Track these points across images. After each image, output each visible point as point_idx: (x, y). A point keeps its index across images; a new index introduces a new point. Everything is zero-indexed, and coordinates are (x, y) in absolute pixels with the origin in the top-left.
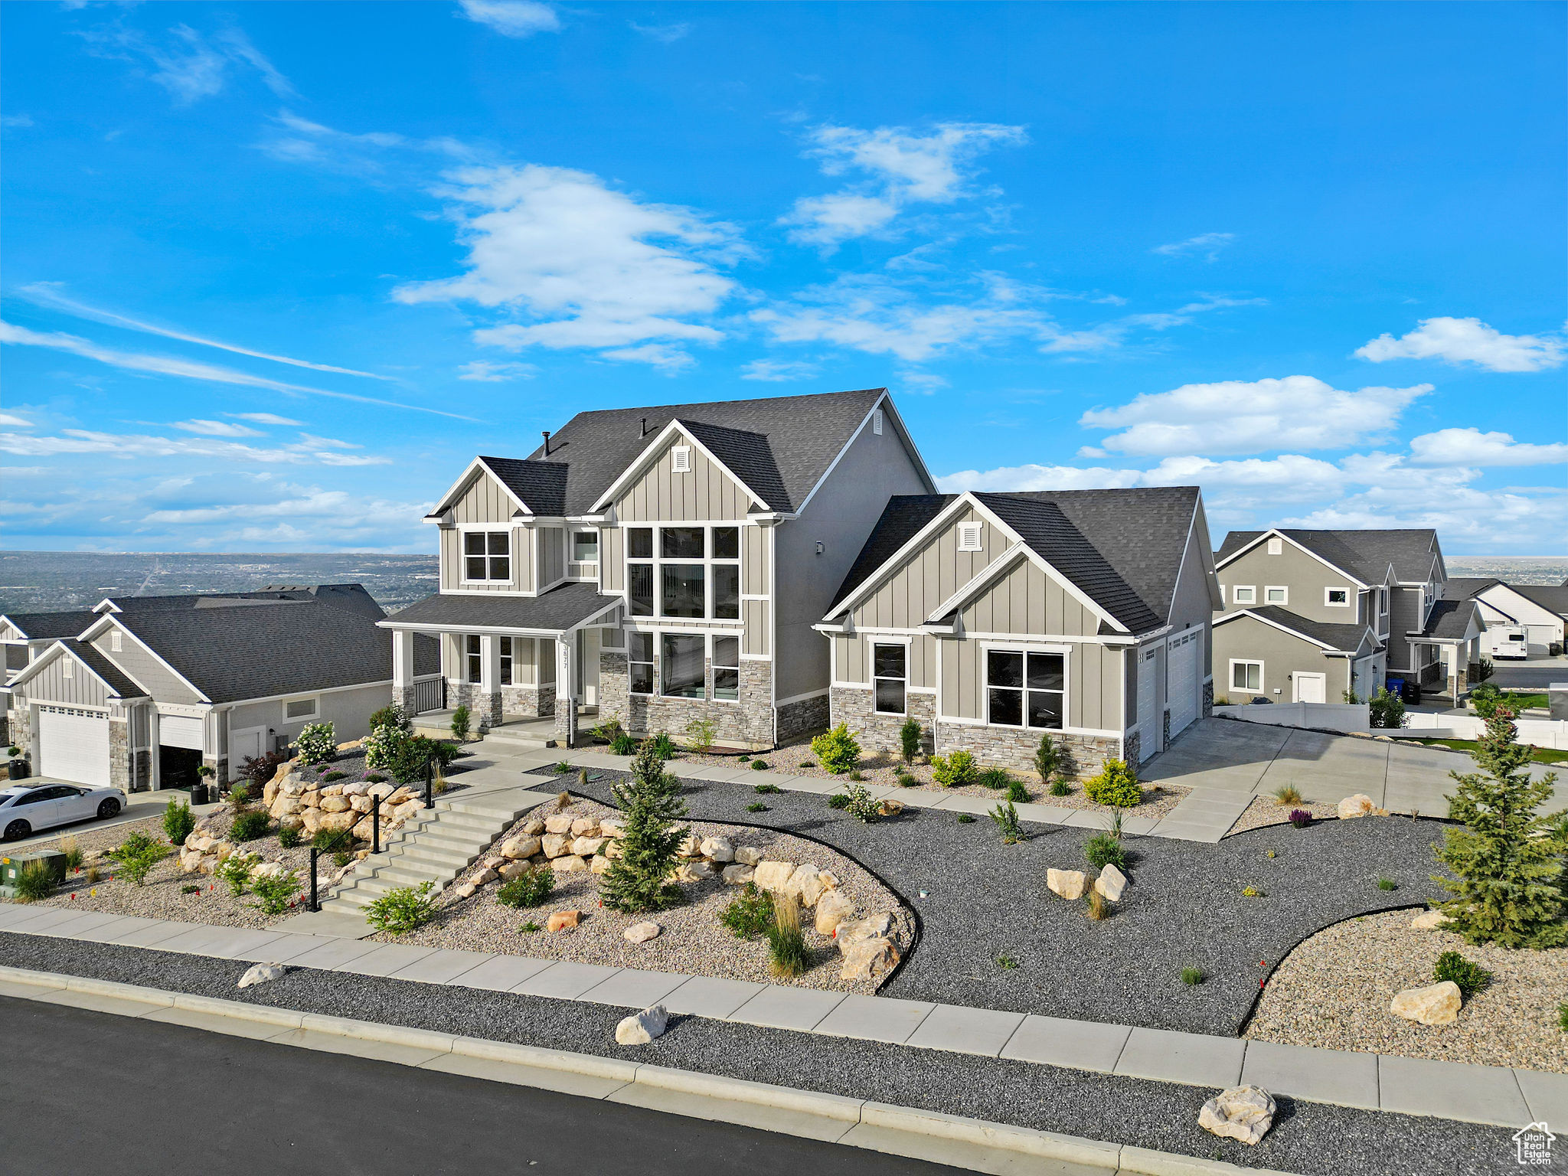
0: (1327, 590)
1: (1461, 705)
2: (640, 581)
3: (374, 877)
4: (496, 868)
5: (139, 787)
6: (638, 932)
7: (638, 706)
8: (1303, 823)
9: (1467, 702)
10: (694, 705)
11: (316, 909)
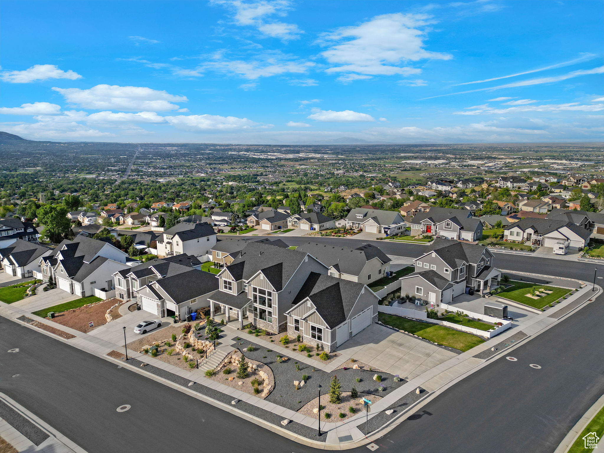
0: (445, 268)
1: (484, 297)
2: (255, 297)
3: (206, 363)
4: (224, 365)
5: (163, 316)
6: (240, 383)
7: (255, 320)
8: (346, 369)
9: (486, 295)
10: (264, 322)
11: (198, 368)
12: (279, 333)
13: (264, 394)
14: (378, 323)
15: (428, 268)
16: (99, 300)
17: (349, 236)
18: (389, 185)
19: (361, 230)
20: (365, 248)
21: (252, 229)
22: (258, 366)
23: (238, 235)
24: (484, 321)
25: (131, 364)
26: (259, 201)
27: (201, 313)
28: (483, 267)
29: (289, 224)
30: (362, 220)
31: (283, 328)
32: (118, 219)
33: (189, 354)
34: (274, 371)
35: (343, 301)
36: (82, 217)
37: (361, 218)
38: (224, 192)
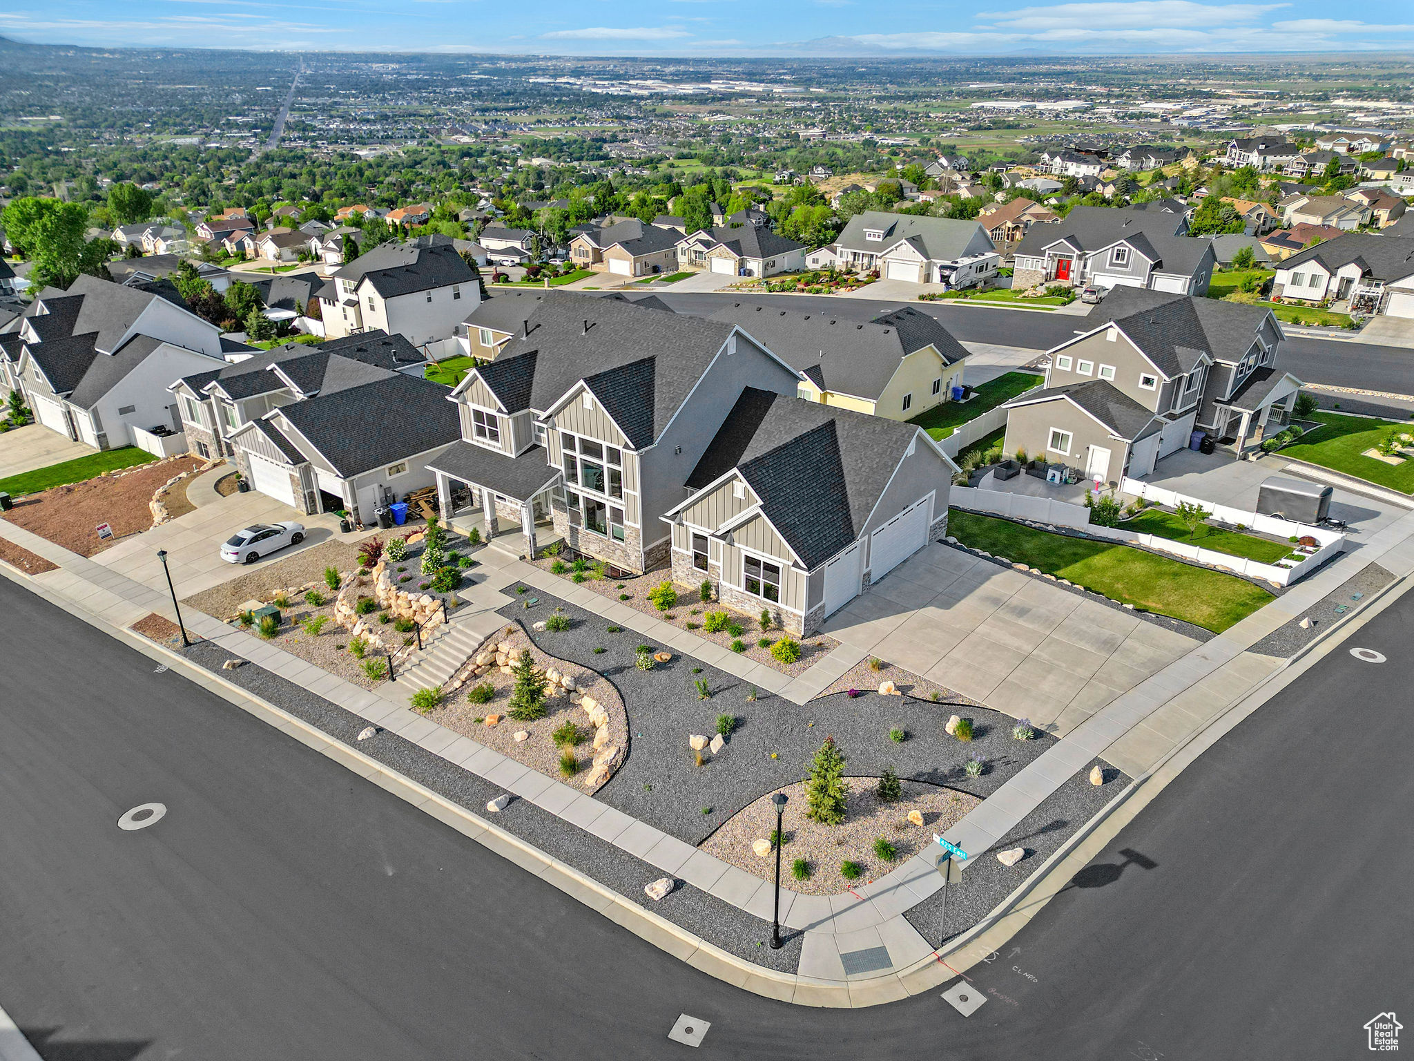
0: (1143, 375)
1: (1245, 458)
2: (571, 463)
3: (419, 665)
4: (473, 671)
5: (312, 512)
6: (519, 736)
7: (574, 532)
8: (855, 694)
9: (1250, 454)
10: (602, 540)
11: (394, 680)
12: (645, 574)
13: (594, 776)
14: (945, 543)
15: (1090, 374)
16: (147, 457)
17: (842, 290)
18: (941, 165)
19: (877, 275)
20: (898, 318)
21: (585, 272)
22: (578, 680)
23: (546, 288)
24: (1257, 532)
25: (196, 659)
26: (606, 204)
27: (422, 503)
28: (1252, 371)
29: (682, 259)
30: (880, 247)
31: (659, 559)
32: (240, 245)
33: (371, 631)
34: (626, 698)
35: (847, 479)
36: (151, 238)
37: (876, 239)
38: (521, 185)
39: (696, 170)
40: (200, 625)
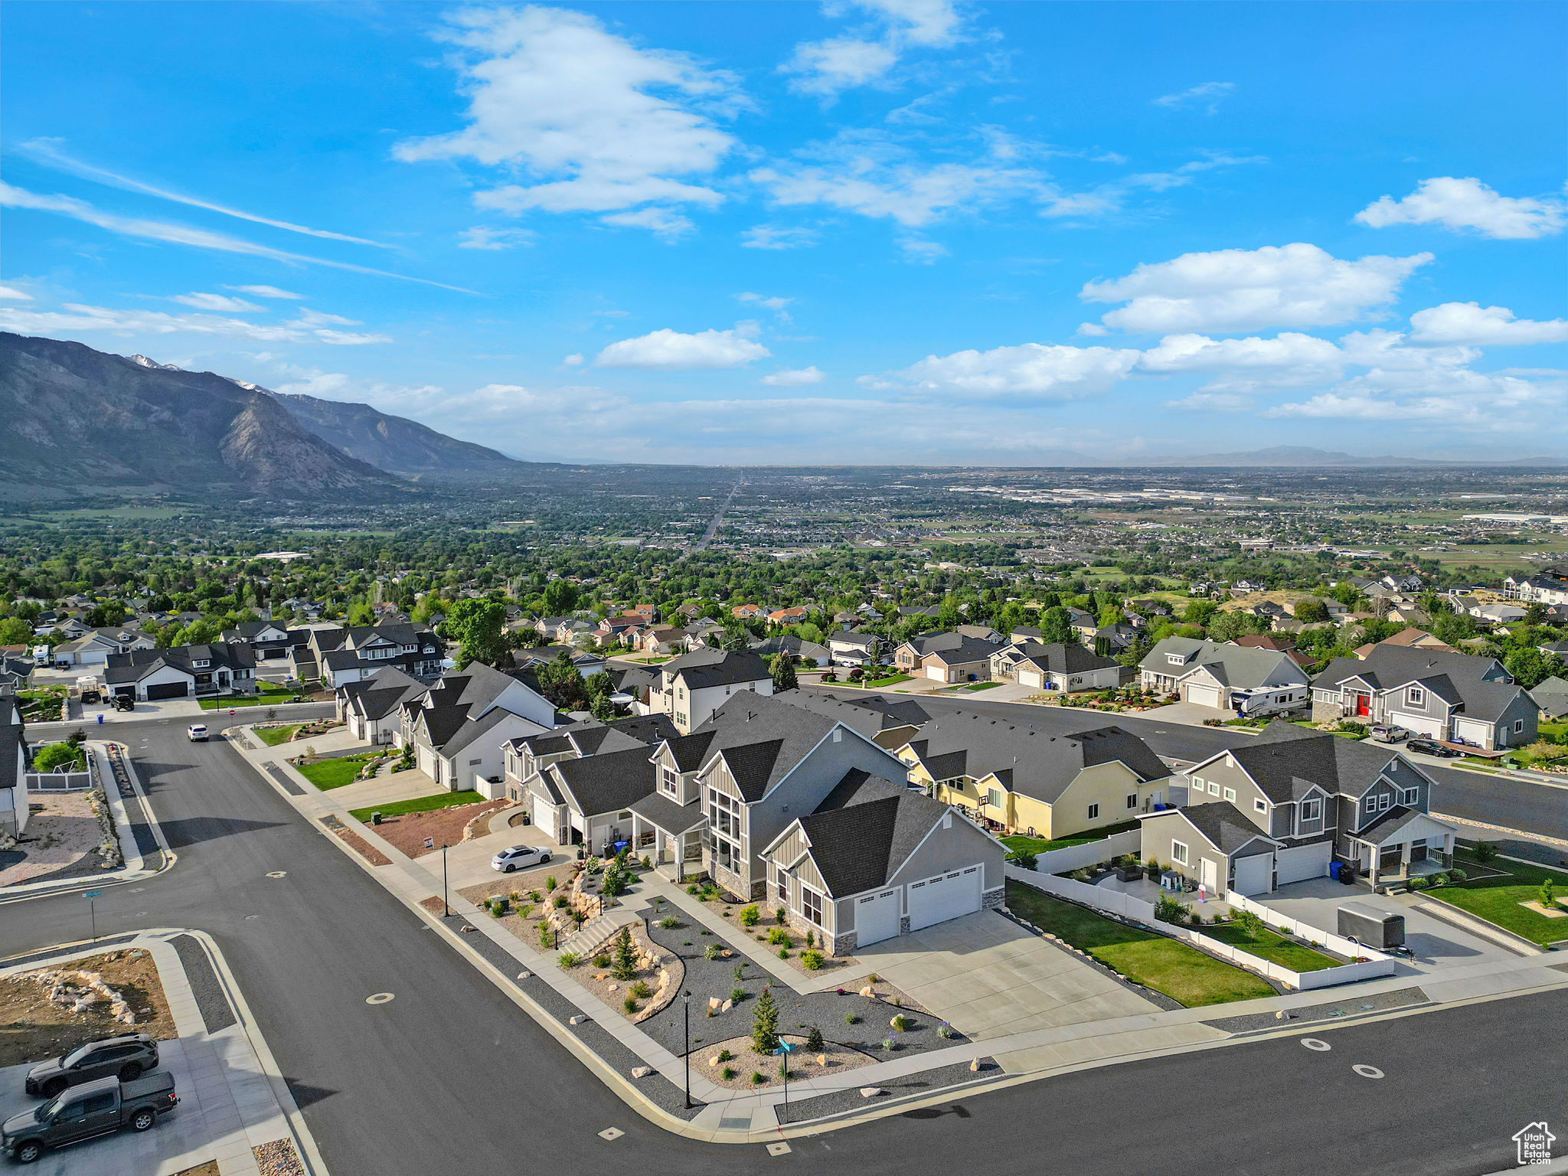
0: (1256, 799)
1: (1383, 893)
2: (714, 812)
3: (575, 941)
4: (604, 948)
5: (564, 843)
6: (612, 987)
7: (713, 864)
8: (841, 993)
9: (1387, 889)
11: (557, 949)
12: (751, 901)
13: (642, 1015)
14: (998, 911)
15: (1218, 795)
17: (1134, 709)
19: (1176, 697)
20: (1098, 735)
21: (904, 675)
22: (663, 959)
23: (863, 689)
24: (1329, 951)
28: (1388, 809)
29: (994, 670)
31: (759, 892)
32: (631, 639)
33: (557, 919)
35: (894, 841)
36: (564, 630)
37: (1178, 663)
39: (1111, 578)
40: (458, 905)
